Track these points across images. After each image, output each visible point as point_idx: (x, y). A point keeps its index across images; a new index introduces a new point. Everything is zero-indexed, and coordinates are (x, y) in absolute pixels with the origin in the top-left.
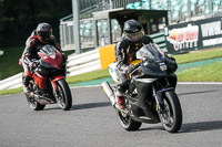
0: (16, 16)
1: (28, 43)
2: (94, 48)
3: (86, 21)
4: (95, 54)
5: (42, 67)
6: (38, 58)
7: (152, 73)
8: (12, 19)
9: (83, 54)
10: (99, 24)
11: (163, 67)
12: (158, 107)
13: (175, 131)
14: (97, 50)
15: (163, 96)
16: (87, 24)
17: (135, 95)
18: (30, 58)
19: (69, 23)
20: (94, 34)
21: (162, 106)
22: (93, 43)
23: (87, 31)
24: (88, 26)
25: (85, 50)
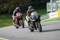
0: (34, 2)
1: (14, 12)
2: (56, 11)
3: (54, 3)
4: (56, 13)
5: (17, 18)
6: (16, 16)
7: (35, 18)
8: (33, 2)
9: (53, 13)
10: (58, 4)
11: (37, 17)
12: (36, 26)
13: (40, 32)
14: (57, 11)
15: (37, 24)
16: (54, 4)
17: (31, 24)
18: (14, 16)
19: (49, 4)
20: (56, 7)
21: (37, 26)
22: (56, 9)
23: (54, 6)
24: (54, 5)
25: (54, 11)
